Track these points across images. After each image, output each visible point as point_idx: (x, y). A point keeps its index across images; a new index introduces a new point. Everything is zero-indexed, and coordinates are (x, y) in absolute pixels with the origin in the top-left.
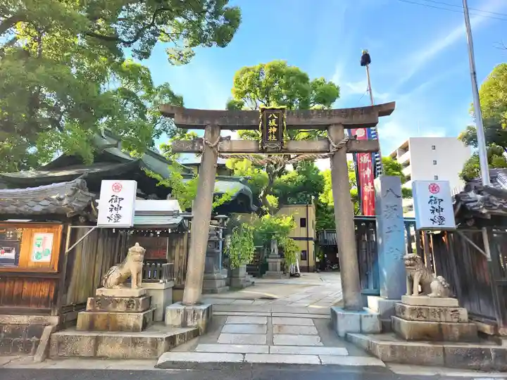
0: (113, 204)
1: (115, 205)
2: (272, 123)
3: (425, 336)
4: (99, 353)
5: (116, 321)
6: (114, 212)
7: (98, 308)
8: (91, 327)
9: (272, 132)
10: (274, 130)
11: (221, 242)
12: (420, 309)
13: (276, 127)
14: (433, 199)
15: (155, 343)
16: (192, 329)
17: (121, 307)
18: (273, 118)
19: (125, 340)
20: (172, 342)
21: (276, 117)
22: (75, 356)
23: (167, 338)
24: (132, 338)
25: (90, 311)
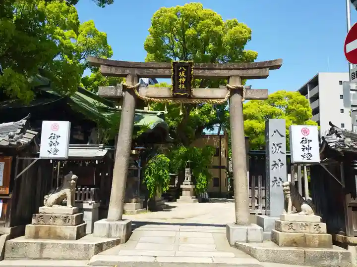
0: (52, 140)
1: (54, 141)
2: (182, 74)
3: (293, 243)
4: (44, 256)
5: (56, 232)
6: (53, 147)
7: (41, 222)
8: (36, 236)
9: (182, 82)
10: (184, 80)
11: (139, 171)
12: (291, 224)
13: (185, 78)
14: (304, 139)
15: (87, 248)
16: (115, 239)
17: (59, 221)
18: (182, 70)
19: (64, 246)
20: (100, 248)
21: (185, 70)
22: (25, 257)
23: (96, 245)
24: (69, 244)
25: (34, 224)
